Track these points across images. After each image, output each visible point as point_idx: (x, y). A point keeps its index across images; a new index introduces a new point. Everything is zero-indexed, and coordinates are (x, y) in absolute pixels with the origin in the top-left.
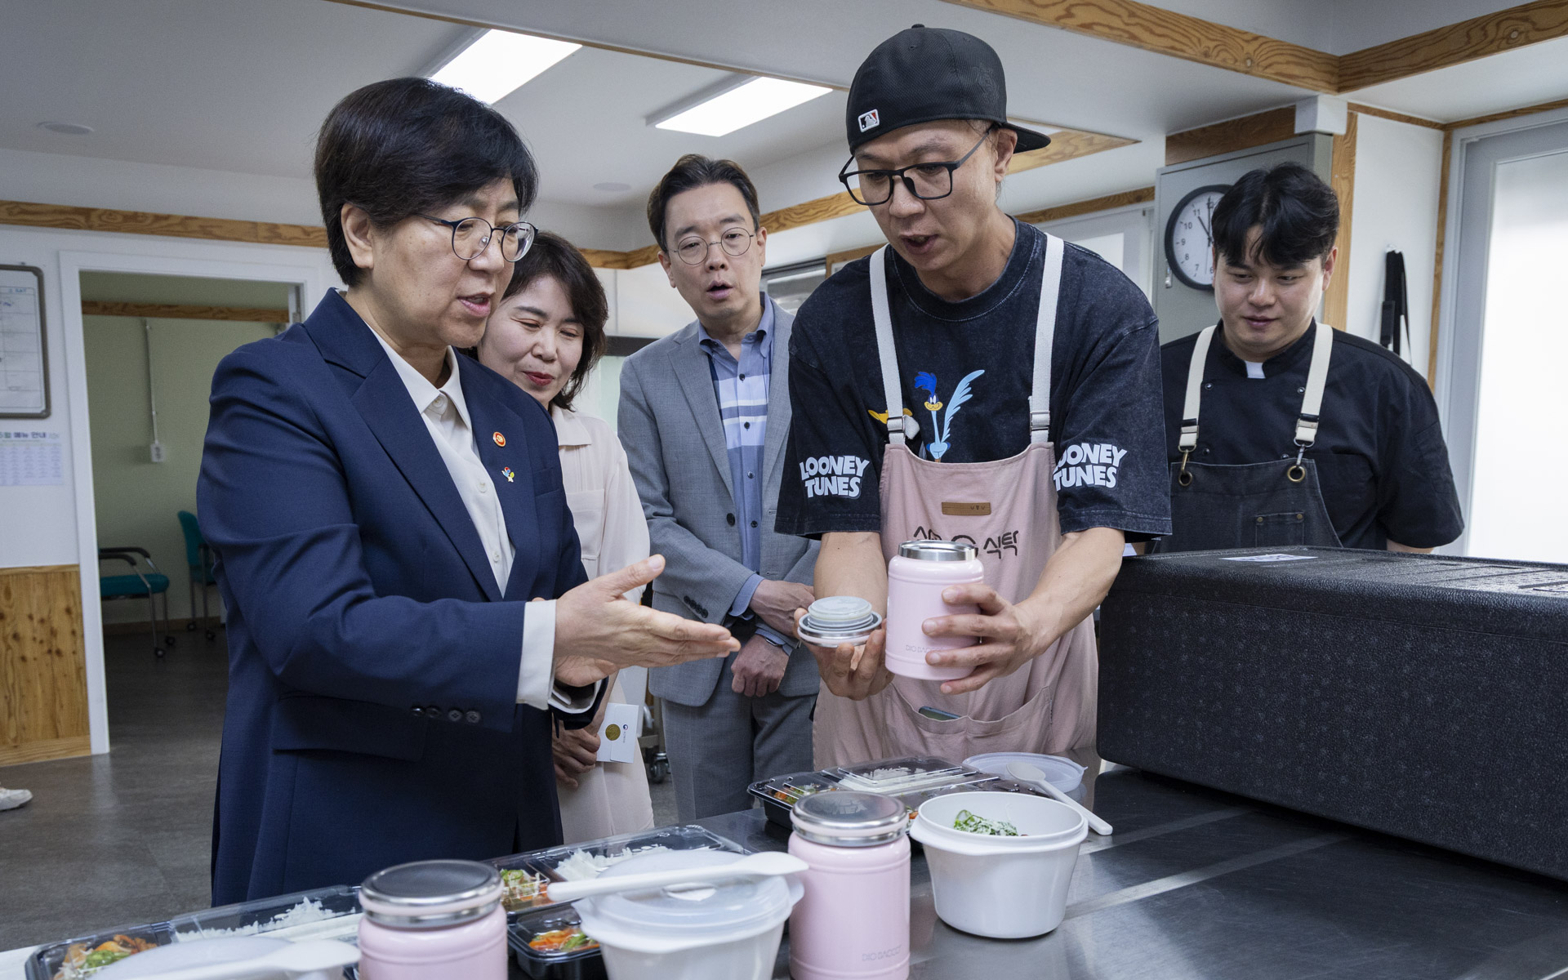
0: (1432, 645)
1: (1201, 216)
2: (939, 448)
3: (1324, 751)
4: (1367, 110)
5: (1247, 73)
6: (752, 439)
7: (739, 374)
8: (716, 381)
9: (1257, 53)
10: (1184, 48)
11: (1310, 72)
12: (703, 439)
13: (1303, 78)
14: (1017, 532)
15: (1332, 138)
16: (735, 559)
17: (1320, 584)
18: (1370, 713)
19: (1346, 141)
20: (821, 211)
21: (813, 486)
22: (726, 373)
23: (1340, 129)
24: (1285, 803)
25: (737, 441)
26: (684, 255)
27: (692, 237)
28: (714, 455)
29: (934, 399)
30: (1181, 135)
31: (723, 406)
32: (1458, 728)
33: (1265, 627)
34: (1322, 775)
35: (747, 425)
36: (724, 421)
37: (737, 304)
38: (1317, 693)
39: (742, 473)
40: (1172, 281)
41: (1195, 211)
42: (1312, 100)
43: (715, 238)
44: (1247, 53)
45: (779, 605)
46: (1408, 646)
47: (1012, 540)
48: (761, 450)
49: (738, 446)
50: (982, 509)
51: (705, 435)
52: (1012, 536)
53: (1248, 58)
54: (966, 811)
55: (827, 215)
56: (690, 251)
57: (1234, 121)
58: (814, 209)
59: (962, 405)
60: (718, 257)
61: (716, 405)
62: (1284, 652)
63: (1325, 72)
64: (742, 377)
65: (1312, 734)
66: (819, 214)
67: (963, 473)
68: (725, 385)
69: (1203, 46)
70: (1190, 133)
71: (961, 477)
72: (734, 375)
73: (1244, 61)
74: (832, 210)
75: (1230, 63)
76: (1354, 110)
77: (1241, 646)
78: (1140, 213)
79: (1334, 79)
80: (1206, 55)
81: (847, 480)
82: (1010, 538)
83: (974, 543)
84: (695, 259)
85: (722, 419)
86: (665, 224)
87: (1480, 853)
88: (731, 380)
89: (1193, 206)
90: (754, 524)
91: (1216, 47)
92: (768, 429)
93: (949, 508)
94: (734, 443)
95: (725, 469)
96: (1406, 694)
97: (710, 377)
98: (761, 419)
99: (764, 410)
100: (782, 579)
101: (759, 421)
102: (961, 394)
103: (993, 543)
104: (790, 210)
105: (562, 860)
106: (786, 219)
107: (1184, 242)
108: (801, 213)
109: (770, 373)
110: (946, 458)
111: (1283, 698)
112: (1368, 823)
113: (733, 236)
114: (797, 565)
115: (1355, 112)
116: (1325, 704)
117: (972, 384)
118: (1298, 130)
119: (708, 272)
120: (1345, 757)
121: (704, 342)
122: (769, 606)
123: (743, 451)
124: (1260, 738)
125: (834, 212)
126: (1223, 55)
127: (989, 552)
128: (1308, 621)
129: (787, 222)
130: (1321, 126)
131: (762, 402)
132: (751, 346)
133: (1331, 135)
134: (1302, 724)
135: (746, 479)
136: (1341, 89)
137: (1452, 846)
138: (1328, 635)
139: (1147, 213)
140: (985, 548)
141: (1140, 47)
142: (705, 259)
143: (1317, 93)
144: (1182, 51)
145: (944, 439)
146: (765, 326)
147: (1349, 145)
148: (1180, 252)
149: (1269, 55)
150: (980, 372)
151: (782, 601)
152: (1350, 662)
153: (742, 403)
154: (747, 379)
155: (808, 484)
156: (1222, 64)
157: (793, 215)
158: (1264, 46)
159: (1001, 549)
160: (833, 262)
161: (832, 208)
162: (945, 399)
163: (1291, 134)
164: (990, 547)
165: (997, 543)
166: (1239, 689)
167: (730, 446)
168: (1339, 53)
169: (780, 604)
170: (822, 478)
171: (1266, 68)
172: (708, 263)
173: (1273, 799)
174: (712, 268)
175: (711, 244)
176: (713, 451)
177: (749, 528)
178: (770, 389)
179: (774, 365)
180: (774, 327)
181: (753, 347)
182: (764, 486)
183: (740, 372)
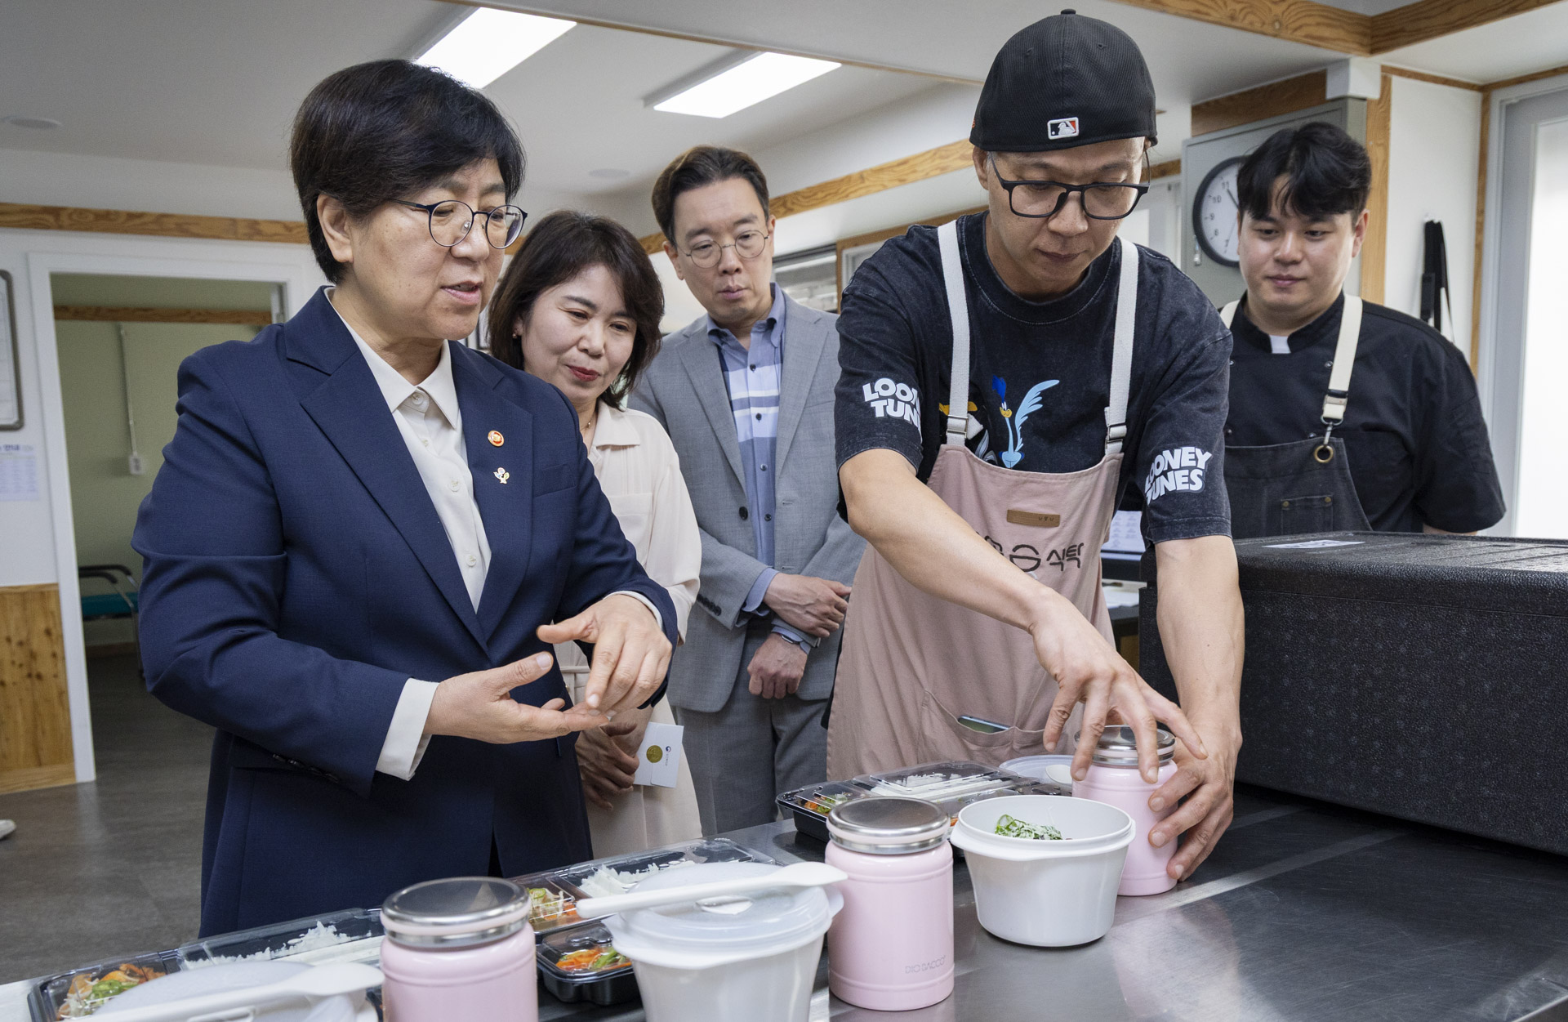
2: (1012, 456)
4: (1403, 73)
6: (764, 430)
7: (749, 364)
8: (726, 373)
11: (1342, 34)
12: (714, 431)
13: (1334, 40)
14: (1082, 544)
15: (1366, 102)
16: (748, 553)
19: (1379, 105)
21: (885, 407)
22: (736, 363)
23: (1374, 93)
25: (748, 433)
27: (704, 239)
28: (725, 446)
29: (1005, 405)
30: (1208, 103)
31: (734, 397)
35: (759, 417)
36: (735, 412)
37: (750, 303)
39: (754, 465)
42: (1344, 64)
43: (728, 239)
45: (794, 599)
47: (1077, 553)
48: (773, 442)
49: (750, 438)
50: (1050, 521)
51: (715, 428)
52: (1077, 548)
56: (702, 253)
57: (1263, 87)
60: (731, 261)
61: (726, 396)
63: (1358, 33)
64: (753, 367)
67: (1035, 482)
68: (735, 375)
71: (1034, 486)
72: (744, 366)
76: (1388, 73)
78: (1167, 188)
79: (1366, 41)
80: (1233, 18)
82: (1075, 550)
83: (1037, 553)
84: (707, 261)
85: (732, 411)
88: (741, 372)
90: (770, 518)
92: (780, 421)
93: (1014, 516)
94: (746, 436)
95: (736, 462)
97: (719, 368)
98: (773, 410)
99: (776, 401)
101: (770, 412)
102: (1030, 403)
103: (1058, 556)
109: (782, 362)
110: (1018, 467)
113: (747, 237)
114: (813, 559)
115: (1390, 76)
117: (1042, 394)
118: (1329, 96)
119: (721, 275)
121: (713, 332)
122: (784, 600)
123: (755, 443)
130: (1354, 90)
131: (774, 392)
132: (761, 335)
133: (1364, 99)
135: (759, 472)
136: (1373, 50)
140: (1049, 558)
142: (719, 263)
143: (1349, 56)
145: (1018, 448)
146: (776, 314)
147: (1383, 107)
150: (1053, 382)
151: (798, 595)
153: (753, 394)
154: (758, 370)
156: (1247, 26)
159: (1065, 562)
162: (1015, 405)
163: (1322, 99)
164: (1054, 559)
165: (1061, 556)
167: (741, 438)
168: (1371, 13)
169: (796, 597)
171: (1295, 30)
172: (721, 267)
174: (725, 272)
175: (725, 246)
176: (723, 443)
177: (764, 522)
178: (782, 379)
179: (786, 355)
180: (785, 317)
181: (763, 336)
182: (777, 479)
183: (751, 361)
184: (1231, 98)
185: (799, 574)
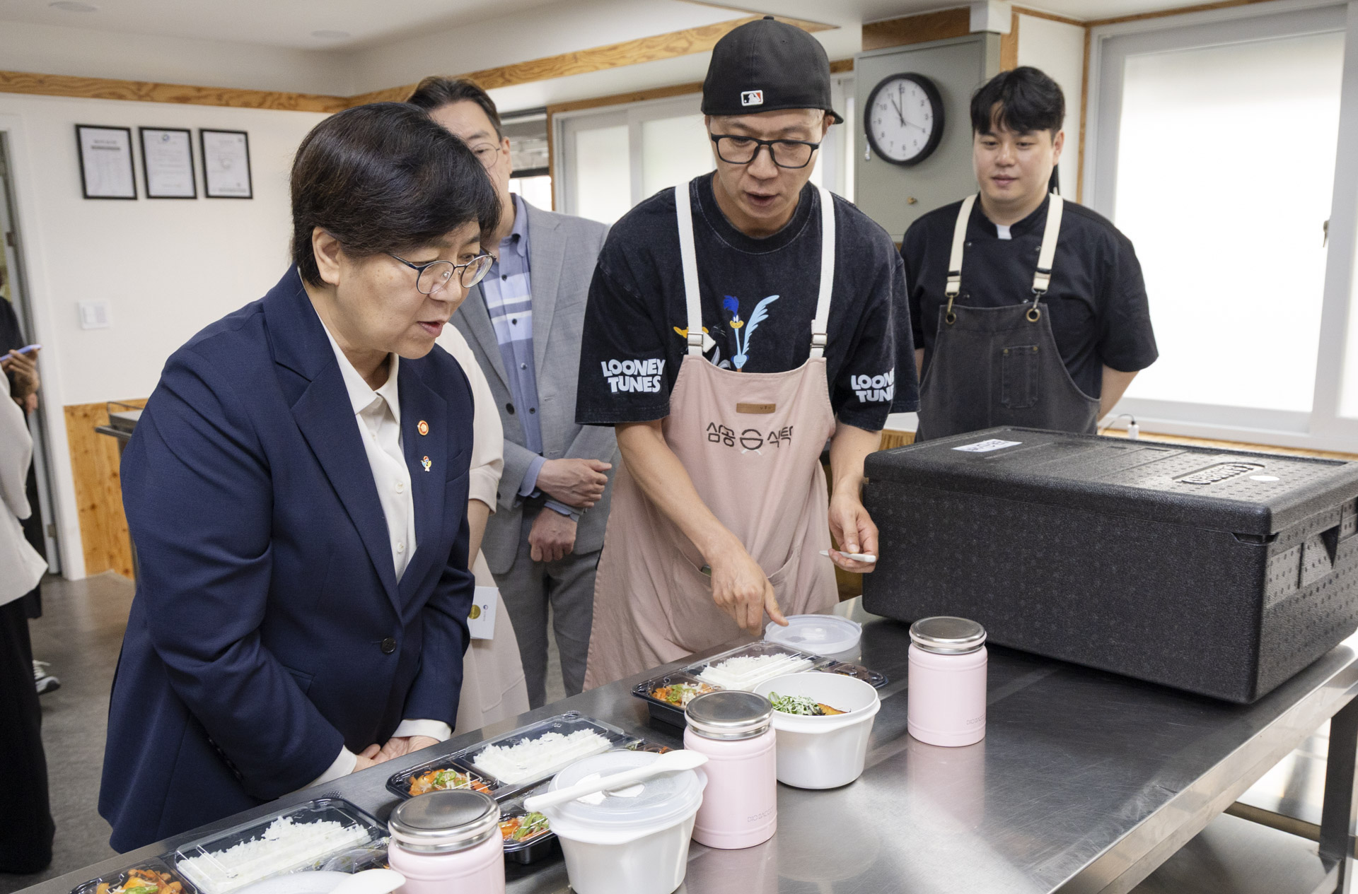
2: (740, 359)
3: (1039, 606)
6: (519, 334)
7: (501, 275)
14: (792, 427)
18: (1072, 578)
21: (617, 383)
24: (1011, 645)
25: (506, 337)
28: (486, 351)
29: (736, 318)
31: (490, 306)
32: (1134, 589)
33: (993, 513)
34: (1037, 624)
35: (514, 322)
36: (492, 319)
38: (1033, 562)
39: (515, 366)
45: (562, 483)
47: (788, 433)
48: (530, 343)
49: (508, 341)
50: (769, 409)
51: (476, 335)
52: (788, 429)
59: (759, 324)
62: (1009, 531)
64: (504, 277)
65: (1030, 594)
67: (757, 381)
68: (490, 289)
71: (755, 384)
72: (498, 277)
77: (976, 527)
81: (650, 379)
82: (787, 431)
83: (760, 435)
85: (490, 318)
87: (1150, 678)
88: (495, 283)
90: (533, 411)
92: (534, 324)
93: (742, 408)
94: (503, 338)
95: (499, 365)
96: (1098, 565)
98: (526, 315)
99: (529, 306)
101: (523, 316)
102: (759, 314)
103: (775, 436)
109: (530, 272)
110: (746, 369)
111: (1008, 566)
112: (1071, 659)
113: (481, 151)
116: (1040, 572)
117: (768, 306)
120: (1054, 611)
122: (554, 484)
123: (514, 346)
127: (771, 443)
128: (1027, 509)
131: (525, 298)
134: (1023, 586)
135: (520, 372)
137: (1130, 674)
138: (1041, 520)
140: (769, 439)
145: (744, 351)
146: (519, 230)
150: (775, 297)
151: (564, 479)
152: (1057, 540)
153: (507, 301)
154: (509, 279)
155: (612, 381)
159: (780, 440)
162: (746, 318)
163: (967, 33)
164: (773, 439)
165: (777, 435)
166: (974, 559)
167: (501, 341)
169: (562, 481)
170: (626, 377)
176: (485, 347)
177: (528, 414)
178: (531, 287)
179: (532, 266)
180: (527, 227)
181: (510, 249)
182: (537, 376)
183: (503, 273)
185: (562, 457)
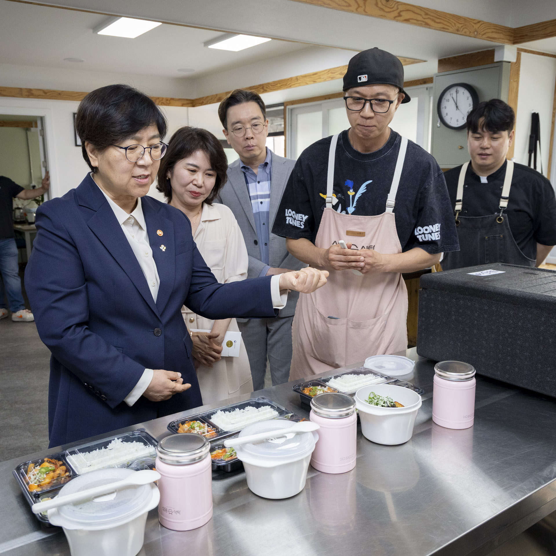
0: (552, 320)
1: (453, 96)
2: (351, 209)
3: (509, 358)
4: (526, 51)
5: (474, 37)
6: (264, 209)
8: (247, 184)
9: (480, 28)
10: (448, 28)
11: (501, 36)
12: (243, 209)
13: (499, 38)
14: (374, 246)
15: (510, 64)
16: (258, 259)
17: (509, 292)
18: (527, 344)
19: (516, 65)
20: (283, 85)
22: (252, 181)
23: (513, 60)
25: (257, 209)
26: (235, 133)
27: (239, 125)
28: (248, 215)
29: (351, 190)
30: (445, 59)
31: (251, 194)
33: (486, 308)
34: (508, 367)
35: (261, 203)
36: (252, 201)
37: (257, 152)
38: (507, 335)
39: (260, 223)
40: (440, 125)
41: (451, 94)
42: (502, 47)
43: (248, 126)
44: (475, 29)
46: (543, 319)
48: (267, 213)
49: (258, 211)
50: (362, 234)
51: (244, 208)
52: (372, 247)
53: (476, 31)
54: (373, 392)
55: (286, 87)
56: (238, 131)
57: (468, 54)
58: (280, 84)
59: (362, 194)
60: (250, 134)
61: (248, 194)
62: (494, 318)
63: (508, 35)
64: (259, 182)
65: (504, 351)
66: (282, 86)
67: (356, 219)
68: (251, 186)
69: (456, 26)
70: (449, 59)
71: (355, 221)
72: (255, 182)
73: (474, 32)
74: (288, 85)
75: (468, 33)
76: (519, 51)
77: (476, 315)
78: (425, 89)
79: (512, 38)
80: (458, 30)
83: (357, 247)
84: (240, 135)
85: (251, 200)
86: (227, 119)
88: (254, 184)
89: (450, 92)
90: (266, 244)
91: (462, 27)
92: (271, 204)
93: (349, 233)
94: (256, 210)
95: (252, 221)
96: (541, 338)
97: (245, 183)
98: (267, 200)
99: (269, 196)
100: (278, 267)
101: (266, 201)
102: (363, 189)
104: (269, 84)
105: (212, 415)
106: (267, 88)
107: (445, 108)
108: (273, 86)
109: (271, 180)
111: (493, 336)
112: (526, 387)
113: (256, 125)
114: (284, 261)
115: (520, 52)
116: (510, 340)
117: (367, 186)
118: (496, 60)
119: (245, 140)
120: (517, 361)
121: (242, 167)
123: (260, 213)
124: (484, 351)
125: (289, 86)
126: (465, 30)
128: (504, 306)
129: (268, 89)
130: (505, 59)
131: (268, 192)
132: (262, 169)
133: (510, 62)
134: (501, 347)
135: (262, 225)
136: (515, 43)
138: (512, 313)
139: (428, 89)
141: (430, 28)
142: (245, 135)
143: (504, 45)
144: (448, 29)
145: (354, 206)
146: (268, 160)
147: (517, 66)
148: (444, 112)
149: (484, 29)
150: (370, 181)
152: (520, 324)
153: (259, 193)
154: (261, 183)
155: (288, 218)
156: (464, 34)
157: (270, 86)
158: (482, 25)
160: (287, 105)
161: (288, 84)
162: (356, 191)
163: (492, 61)
166: (475, 332)
167: (254, 211)
168: (514, 27)
171: (483, 35)
172: (246, 137)
173: (489, 375)
174: (247, 139)
175: (247, 128)
176: (247, 213)
177: (264, 246)
178: (271, 187)
179: (272, 177)
180: (271, 161)
181: (263, 169)
183: (258, 180)
184: (455, 58)
